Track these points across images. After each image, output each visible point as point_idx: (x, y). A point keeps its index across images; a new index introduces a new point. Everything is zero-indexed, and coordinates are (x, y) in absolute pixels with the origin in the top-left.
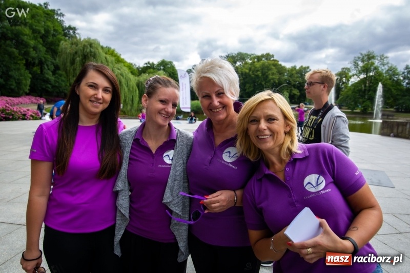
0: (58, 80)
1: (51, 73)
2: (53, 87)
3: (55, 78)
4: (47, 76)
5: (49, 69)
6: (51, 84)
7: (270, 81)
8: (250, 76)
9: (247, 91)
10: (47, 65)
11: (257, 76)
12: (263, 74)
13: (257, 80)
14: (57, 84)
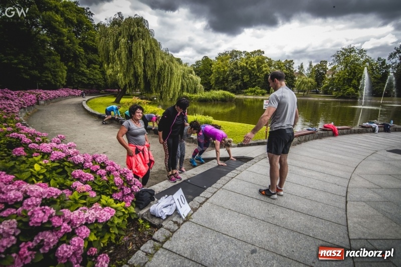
0: (92, 73)
1: (85, 66)
2: (89, 79)
3: (90, 71)
4: (82, 69)
5: (83, 63)
6: (86, 77)
7: (263, 72)
8: (247, 68)
9: (245, 81)
10: (82, 59)
11: (253, 69)
12: (258, 67)
13: (253, 72)
14: (92, 77)
